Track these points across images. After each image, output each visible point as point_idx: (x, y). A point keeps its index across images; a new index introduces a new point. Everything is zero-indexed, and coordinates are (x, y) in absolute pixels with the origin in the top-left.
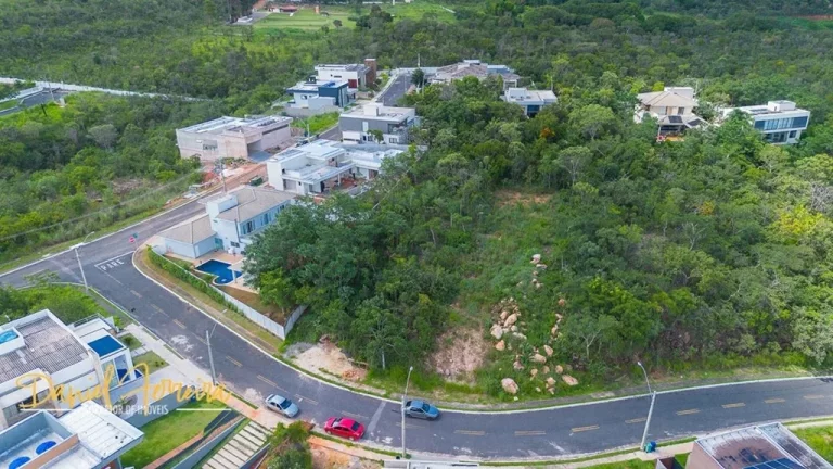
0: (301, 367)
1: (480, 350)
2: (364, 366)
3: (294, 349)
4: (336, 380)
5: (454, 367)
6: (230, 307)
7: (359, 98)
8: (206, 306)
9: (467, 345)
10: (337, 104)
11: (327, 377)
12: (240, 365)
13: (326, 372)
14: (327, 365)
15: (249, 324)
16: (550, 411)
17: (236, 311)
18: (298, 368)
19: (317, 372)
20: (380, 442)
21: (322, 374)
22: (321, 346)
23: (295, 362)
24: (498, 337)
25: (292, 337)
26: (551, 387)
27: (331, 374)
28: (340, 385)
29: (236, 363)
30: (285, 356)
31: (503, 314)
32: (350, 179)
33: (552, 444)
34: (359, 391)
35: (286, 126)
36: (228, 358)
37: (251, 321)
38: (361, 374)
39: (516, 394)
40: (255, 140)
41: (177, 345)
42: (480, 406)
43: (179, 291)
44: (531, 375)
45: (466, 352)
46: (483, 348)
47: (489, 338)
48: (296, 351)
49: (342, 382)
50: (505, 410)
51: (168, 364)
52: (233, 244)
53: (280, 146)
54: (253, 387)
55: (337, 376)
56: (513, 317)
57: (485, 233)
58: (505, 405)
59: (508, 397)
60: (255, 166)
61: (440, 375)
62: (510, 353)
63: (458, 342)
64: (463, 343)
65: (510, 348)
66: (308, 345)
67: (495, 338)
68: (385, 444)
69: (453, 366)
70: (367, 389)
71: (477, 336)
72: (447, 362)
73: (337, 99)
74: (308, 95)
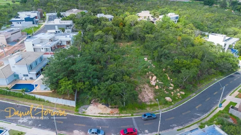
0: (90, 115)
1: (151, 91)
2: (115, 107)
3: (82, 109)
4: (109, 116)
6: (40, 100)
7: (40, 22)
8: (27, 103)
9: (146, 90)
10: (33, 24)
11: (105, 115)
13: (102, 114)
14: (101, 111)
15: (53, 105)
16: (185, 104)
17: (44, 101)
18: (90, 116)
19: (99, 115)
20: (144, 133)
21: (101, 115)
22: (92, 105)
23: (86, 114)
24: (154, 85)
25: (78, 104)
26: (180, 96)
27: (105, 114)
28: (112, 117)
29: (60, 122)
30: (80, 113)
31: (150, 78)
32: (59, 46)
33: (196, 114)
34: (121, 117)
35: (19, 31)
37: (54, 104)
38: (116, 111)
39: (172, 101)
40: (9, 37)
41: (23, 123)
42: (165, 109)
43: (7, 100)
44: (172, 94)
45: (147, 92)
46: (152, 90)
47: (151, 86)
48: (83, 110)
49: (112, 116)
50: (173, 108)
51: (25, 133)
52: (24, 75)
53: (19, 39)
54: (75, 129)
55: (108, 114)
56: (155, 78)
57: (123, 55)
58: (172, 106)
59: (170, 103)
60: (12, 47)
61: (144, 102)
62: (161, 89)
63: (142, 90)
64: (144, 90)
65: (160, 87)
66: (87, 106)
67: (153, 85)
69: (146, 98)
70: (123, 115)
71: (147, 86)
72: (143, 98)
73: (33, 22)
74: (19, 22)
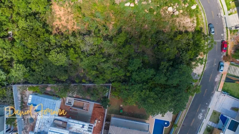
0: (202, 71)
1: (183, 18)
5: (191, 25)
9: (182, 22)
12: (206, 90)
20: (224, 36)
23: (201, 74)
29: (206, 91)
30: (199, 78)
36: (204, 96)
45: (184, 22)
48: (196, 76)
54: (214, 80)
59: (197, 7)
61: (195, 28)
63: (182, 25)
68: (224, 35)
72: (190, 27)
